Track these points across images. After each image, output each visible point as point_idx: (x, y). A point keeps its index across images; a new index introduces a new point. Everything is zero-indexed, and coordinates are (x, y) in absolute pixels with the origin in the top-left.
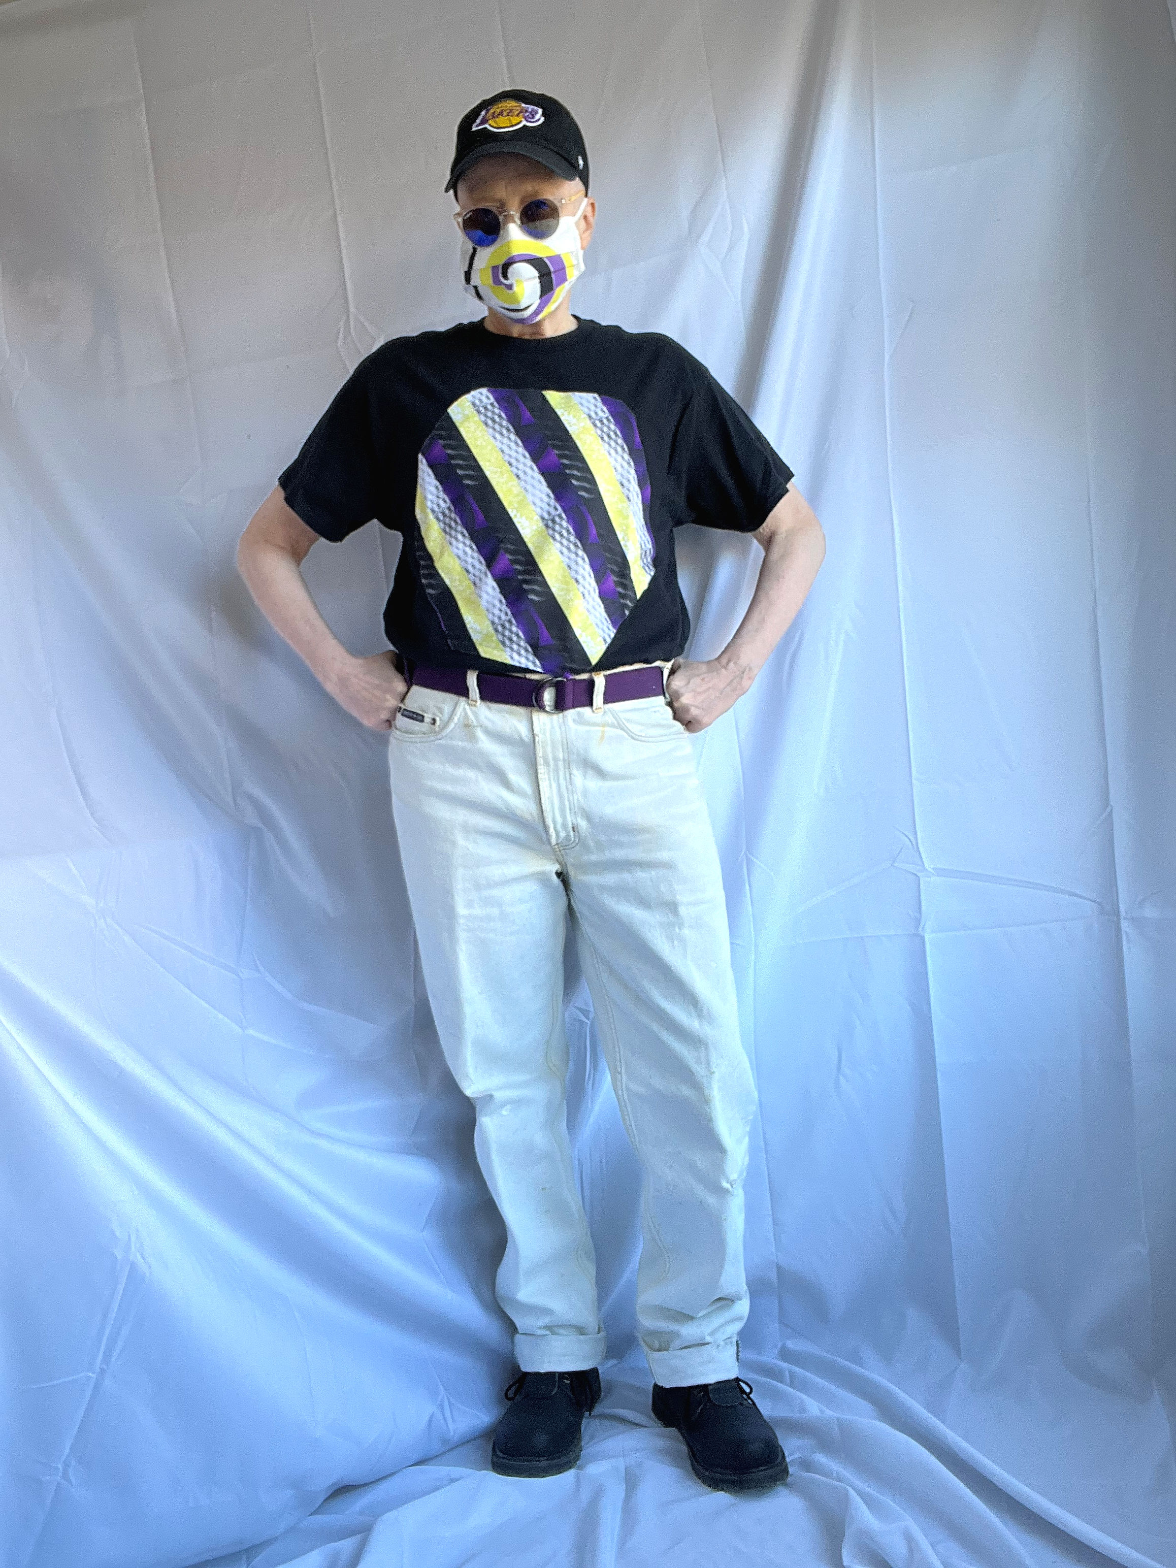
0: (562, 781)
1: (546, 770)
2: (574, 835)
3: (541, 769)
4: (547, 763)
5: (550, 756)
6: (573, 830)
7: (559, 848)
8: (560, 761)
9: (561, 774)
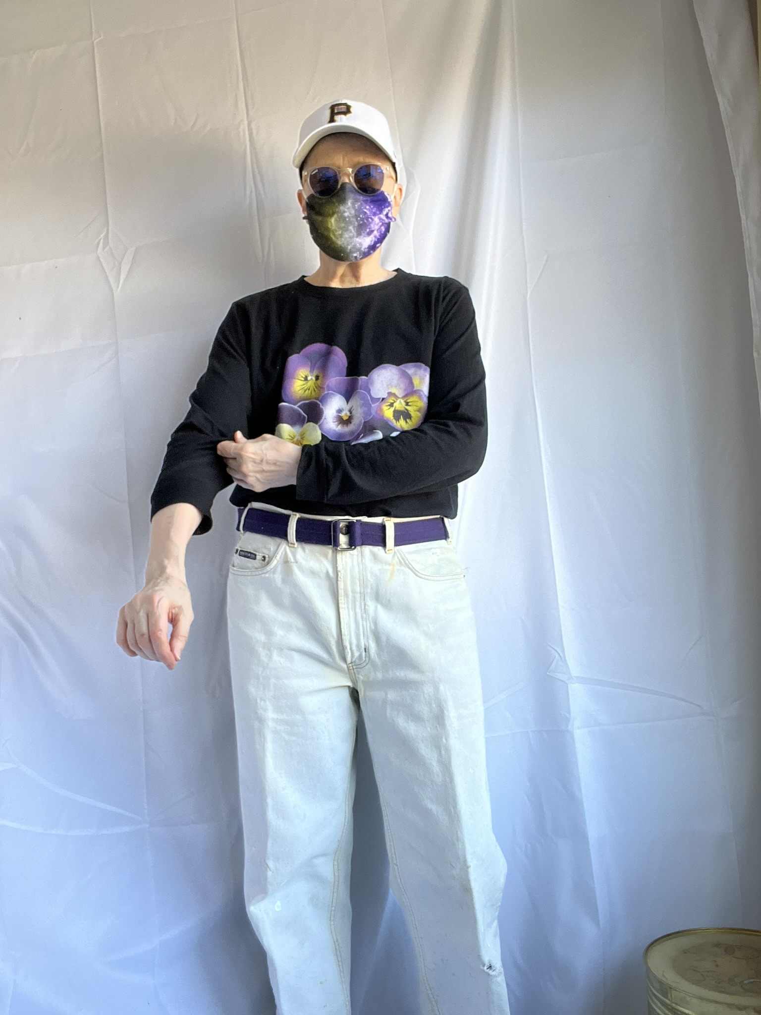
0: (358, 610)
1: (346, 600)
2: (365, 655)
3: (342, 600)
4: (346, 595)
5: (349, 589)
6: (365, 651)
7: (352, 666)
8: (357, 593)
9: (358, 604)
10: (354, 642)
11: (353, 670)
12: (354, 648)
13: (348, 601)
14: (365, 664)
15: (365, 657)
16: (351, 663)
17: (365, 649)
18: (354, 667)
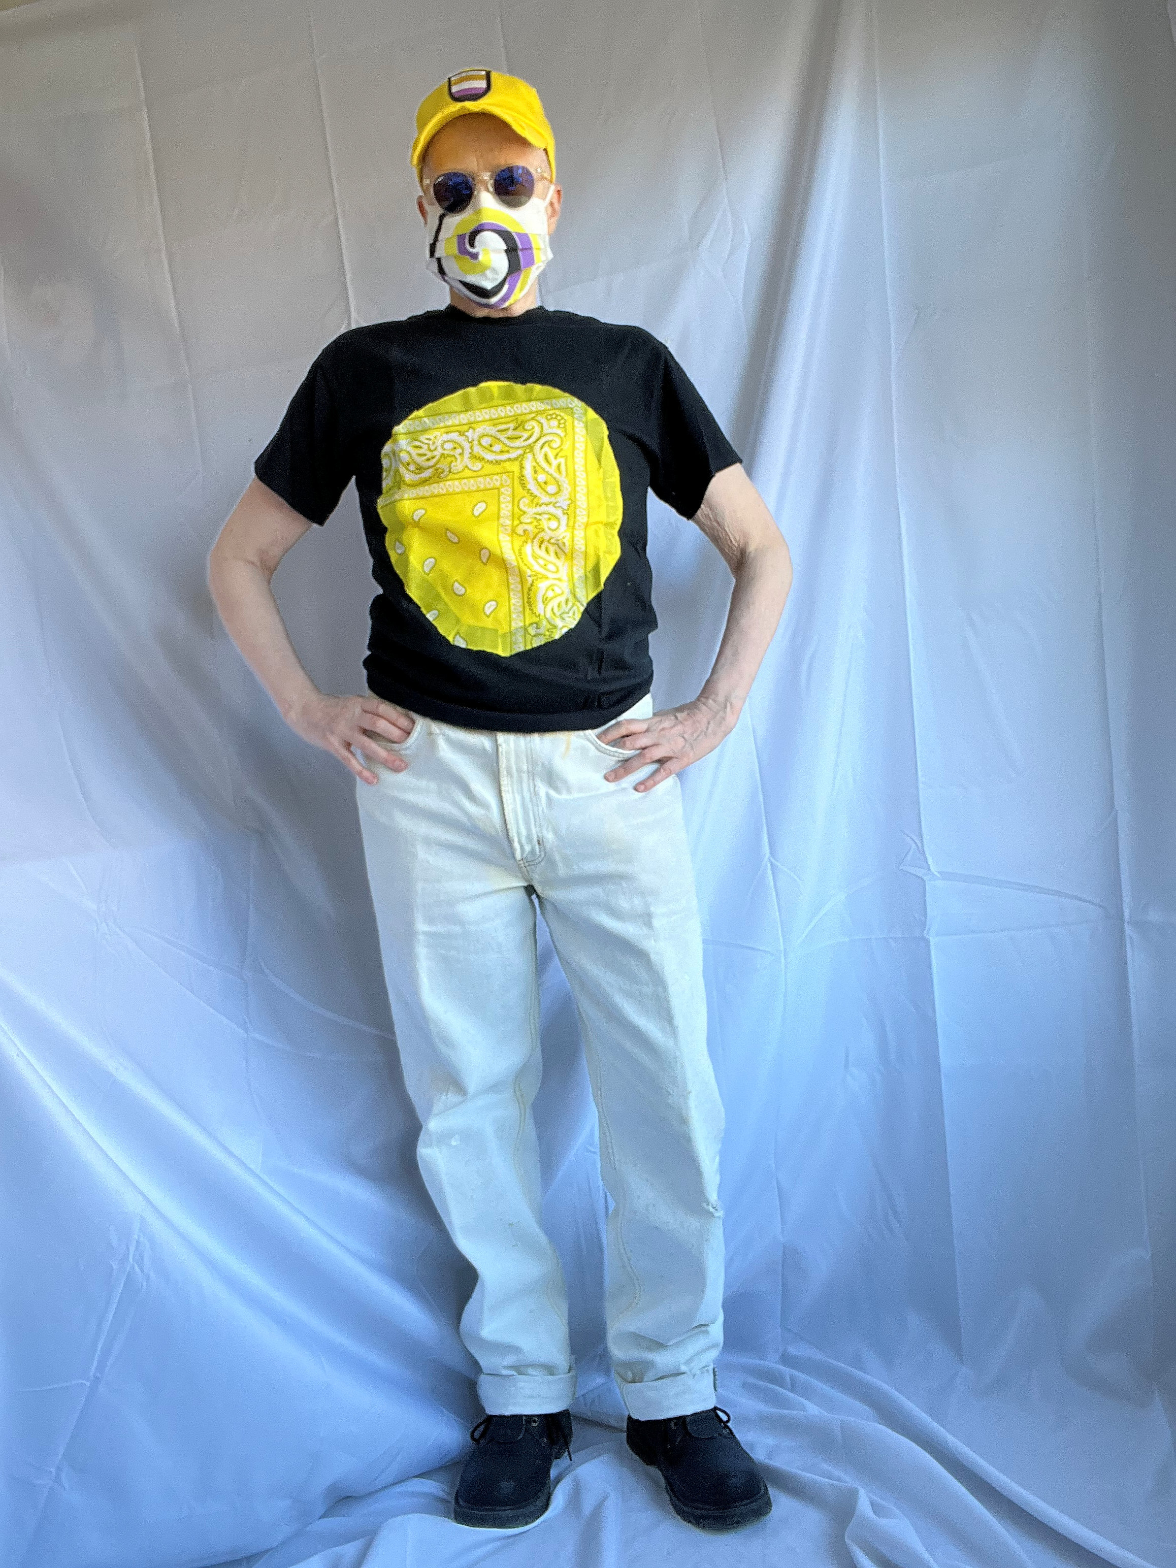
0: (526, 793)
1: (509, 782)
4: (510, 774)
5: (514, 767)
6: (539, 844)
7: (524, 863)
8: (524, 772)
9: (525, 786)
10: (524, 832)
11: (523, 867)
12: (524, 840)
13: (512, 782)
14: (540, 859)
15: (540, 852)
16: (522, 859)
17: (539, 841)
18: (527, 864)
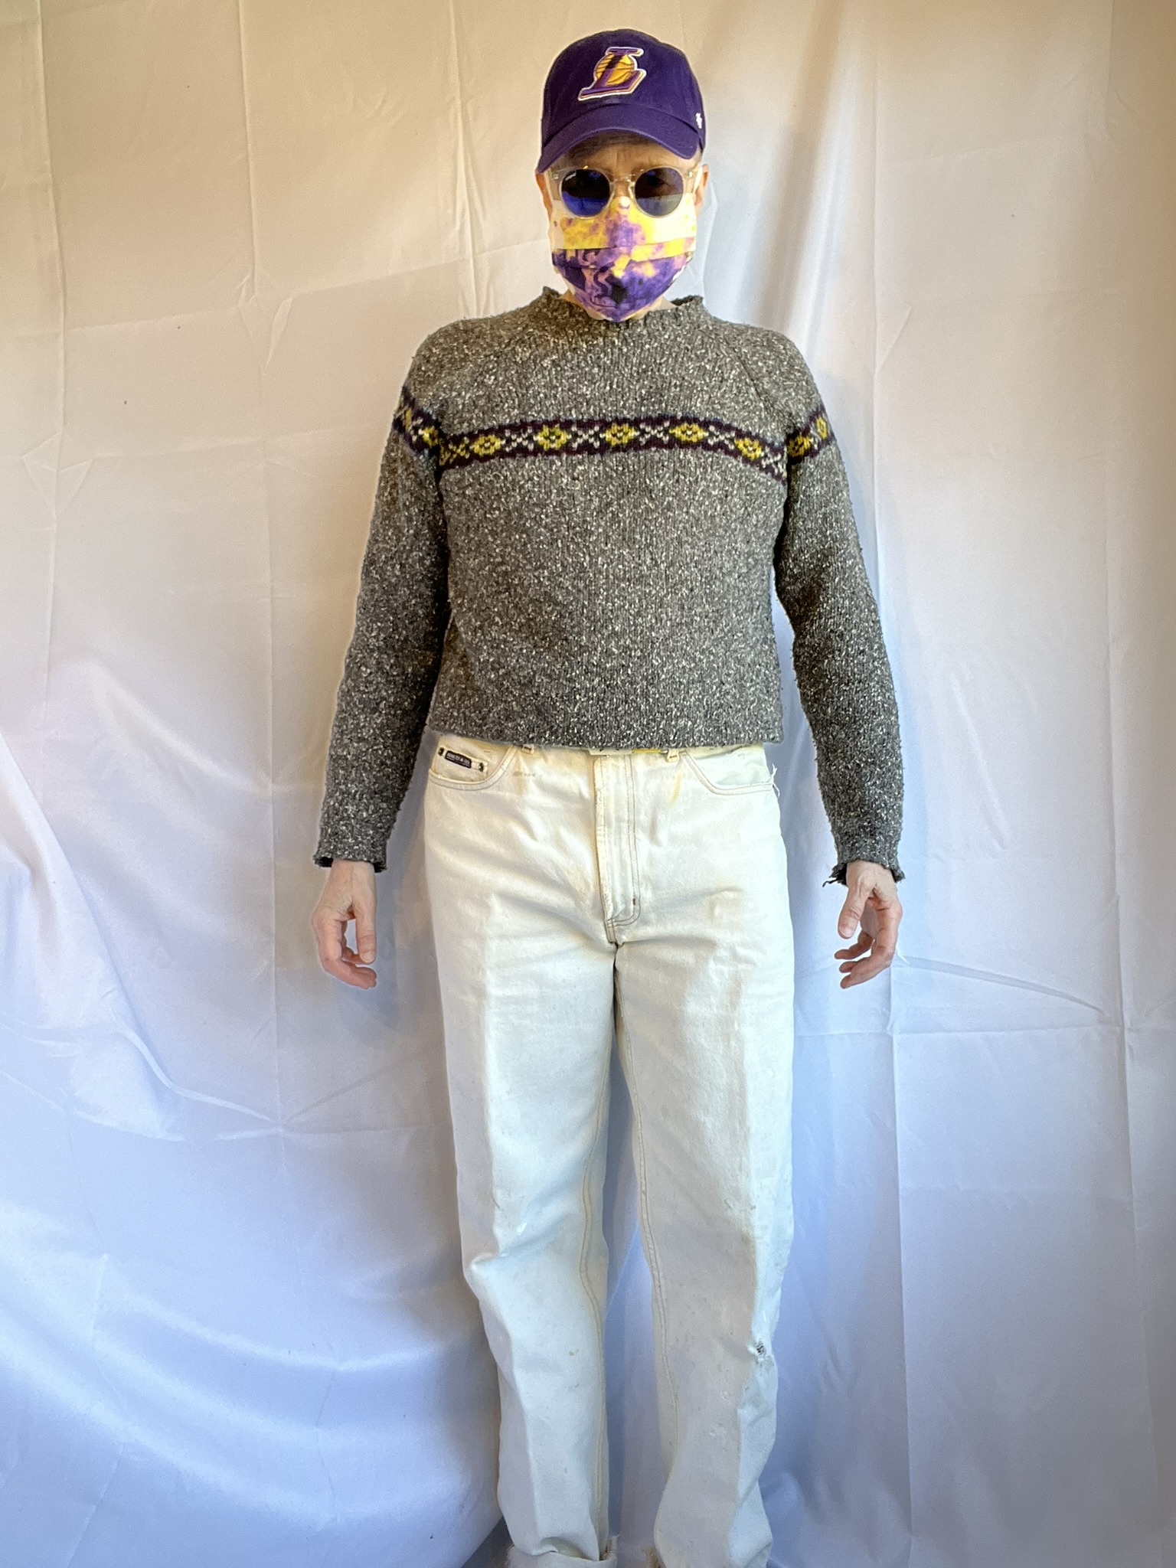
1: (606, 832)
2: (635, 907)
7: (612, 923)
13: (610, 831)
15: (634, 910)
16: (612, 918)
18: (615, 924)
